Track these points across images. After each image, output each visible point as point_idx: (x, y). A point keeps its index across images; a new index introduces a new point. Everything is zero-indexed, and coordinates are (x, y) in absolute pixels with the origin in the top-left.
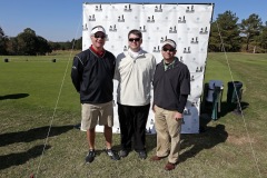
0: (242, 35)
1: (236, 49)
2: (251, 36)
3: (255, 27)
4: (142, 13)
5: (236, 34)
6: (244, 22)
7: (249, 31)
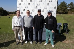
0: (68, 9)
1: (66, 13)
2: (71, 9)
3: (72, 6)
4: (35, 2)
5: (67, 8)
6: (69, 5)
7: (70, 7)
